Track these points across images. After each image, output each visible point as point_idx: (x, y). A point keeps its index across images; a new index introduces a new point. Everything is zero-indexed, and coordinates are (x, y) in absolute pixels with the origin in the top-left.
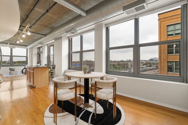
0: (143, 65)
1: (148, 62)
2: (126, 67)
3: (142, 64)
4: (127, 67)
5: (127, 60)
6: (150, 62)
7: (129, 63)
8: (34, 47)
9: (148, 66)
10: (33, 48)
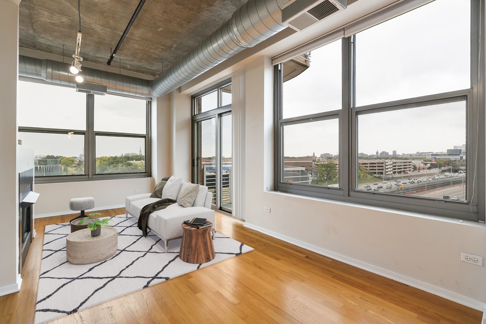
0: (429, 168)
1: (443, 157)
2: (378, 173)
3: (426, 164)
4: (382, 173)
5: (377, 153)
6: (452, 158)
7: (389, 162)
8: (180, 90)
9: (449, 171)
10: (176, 95)
